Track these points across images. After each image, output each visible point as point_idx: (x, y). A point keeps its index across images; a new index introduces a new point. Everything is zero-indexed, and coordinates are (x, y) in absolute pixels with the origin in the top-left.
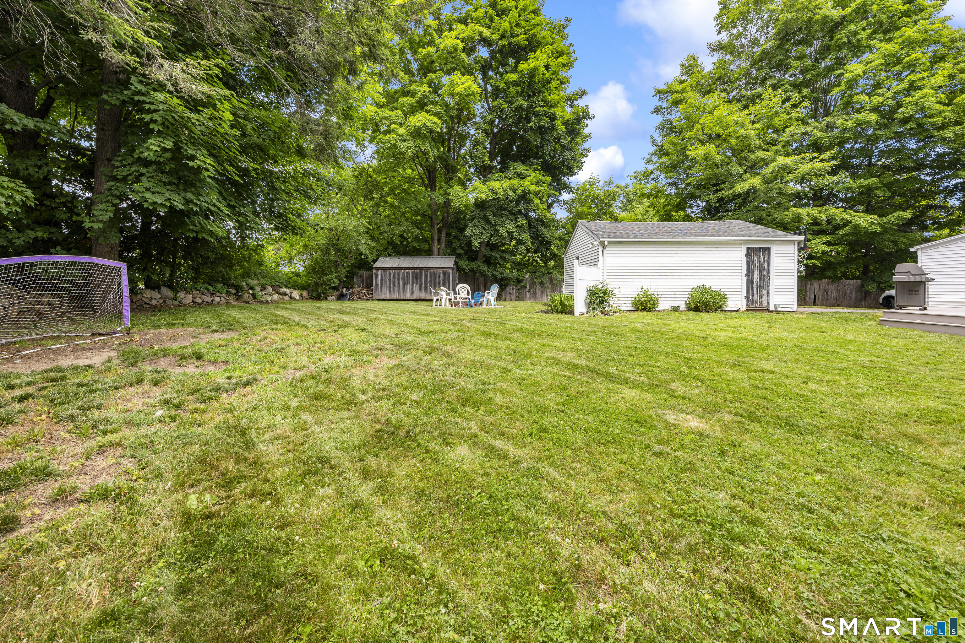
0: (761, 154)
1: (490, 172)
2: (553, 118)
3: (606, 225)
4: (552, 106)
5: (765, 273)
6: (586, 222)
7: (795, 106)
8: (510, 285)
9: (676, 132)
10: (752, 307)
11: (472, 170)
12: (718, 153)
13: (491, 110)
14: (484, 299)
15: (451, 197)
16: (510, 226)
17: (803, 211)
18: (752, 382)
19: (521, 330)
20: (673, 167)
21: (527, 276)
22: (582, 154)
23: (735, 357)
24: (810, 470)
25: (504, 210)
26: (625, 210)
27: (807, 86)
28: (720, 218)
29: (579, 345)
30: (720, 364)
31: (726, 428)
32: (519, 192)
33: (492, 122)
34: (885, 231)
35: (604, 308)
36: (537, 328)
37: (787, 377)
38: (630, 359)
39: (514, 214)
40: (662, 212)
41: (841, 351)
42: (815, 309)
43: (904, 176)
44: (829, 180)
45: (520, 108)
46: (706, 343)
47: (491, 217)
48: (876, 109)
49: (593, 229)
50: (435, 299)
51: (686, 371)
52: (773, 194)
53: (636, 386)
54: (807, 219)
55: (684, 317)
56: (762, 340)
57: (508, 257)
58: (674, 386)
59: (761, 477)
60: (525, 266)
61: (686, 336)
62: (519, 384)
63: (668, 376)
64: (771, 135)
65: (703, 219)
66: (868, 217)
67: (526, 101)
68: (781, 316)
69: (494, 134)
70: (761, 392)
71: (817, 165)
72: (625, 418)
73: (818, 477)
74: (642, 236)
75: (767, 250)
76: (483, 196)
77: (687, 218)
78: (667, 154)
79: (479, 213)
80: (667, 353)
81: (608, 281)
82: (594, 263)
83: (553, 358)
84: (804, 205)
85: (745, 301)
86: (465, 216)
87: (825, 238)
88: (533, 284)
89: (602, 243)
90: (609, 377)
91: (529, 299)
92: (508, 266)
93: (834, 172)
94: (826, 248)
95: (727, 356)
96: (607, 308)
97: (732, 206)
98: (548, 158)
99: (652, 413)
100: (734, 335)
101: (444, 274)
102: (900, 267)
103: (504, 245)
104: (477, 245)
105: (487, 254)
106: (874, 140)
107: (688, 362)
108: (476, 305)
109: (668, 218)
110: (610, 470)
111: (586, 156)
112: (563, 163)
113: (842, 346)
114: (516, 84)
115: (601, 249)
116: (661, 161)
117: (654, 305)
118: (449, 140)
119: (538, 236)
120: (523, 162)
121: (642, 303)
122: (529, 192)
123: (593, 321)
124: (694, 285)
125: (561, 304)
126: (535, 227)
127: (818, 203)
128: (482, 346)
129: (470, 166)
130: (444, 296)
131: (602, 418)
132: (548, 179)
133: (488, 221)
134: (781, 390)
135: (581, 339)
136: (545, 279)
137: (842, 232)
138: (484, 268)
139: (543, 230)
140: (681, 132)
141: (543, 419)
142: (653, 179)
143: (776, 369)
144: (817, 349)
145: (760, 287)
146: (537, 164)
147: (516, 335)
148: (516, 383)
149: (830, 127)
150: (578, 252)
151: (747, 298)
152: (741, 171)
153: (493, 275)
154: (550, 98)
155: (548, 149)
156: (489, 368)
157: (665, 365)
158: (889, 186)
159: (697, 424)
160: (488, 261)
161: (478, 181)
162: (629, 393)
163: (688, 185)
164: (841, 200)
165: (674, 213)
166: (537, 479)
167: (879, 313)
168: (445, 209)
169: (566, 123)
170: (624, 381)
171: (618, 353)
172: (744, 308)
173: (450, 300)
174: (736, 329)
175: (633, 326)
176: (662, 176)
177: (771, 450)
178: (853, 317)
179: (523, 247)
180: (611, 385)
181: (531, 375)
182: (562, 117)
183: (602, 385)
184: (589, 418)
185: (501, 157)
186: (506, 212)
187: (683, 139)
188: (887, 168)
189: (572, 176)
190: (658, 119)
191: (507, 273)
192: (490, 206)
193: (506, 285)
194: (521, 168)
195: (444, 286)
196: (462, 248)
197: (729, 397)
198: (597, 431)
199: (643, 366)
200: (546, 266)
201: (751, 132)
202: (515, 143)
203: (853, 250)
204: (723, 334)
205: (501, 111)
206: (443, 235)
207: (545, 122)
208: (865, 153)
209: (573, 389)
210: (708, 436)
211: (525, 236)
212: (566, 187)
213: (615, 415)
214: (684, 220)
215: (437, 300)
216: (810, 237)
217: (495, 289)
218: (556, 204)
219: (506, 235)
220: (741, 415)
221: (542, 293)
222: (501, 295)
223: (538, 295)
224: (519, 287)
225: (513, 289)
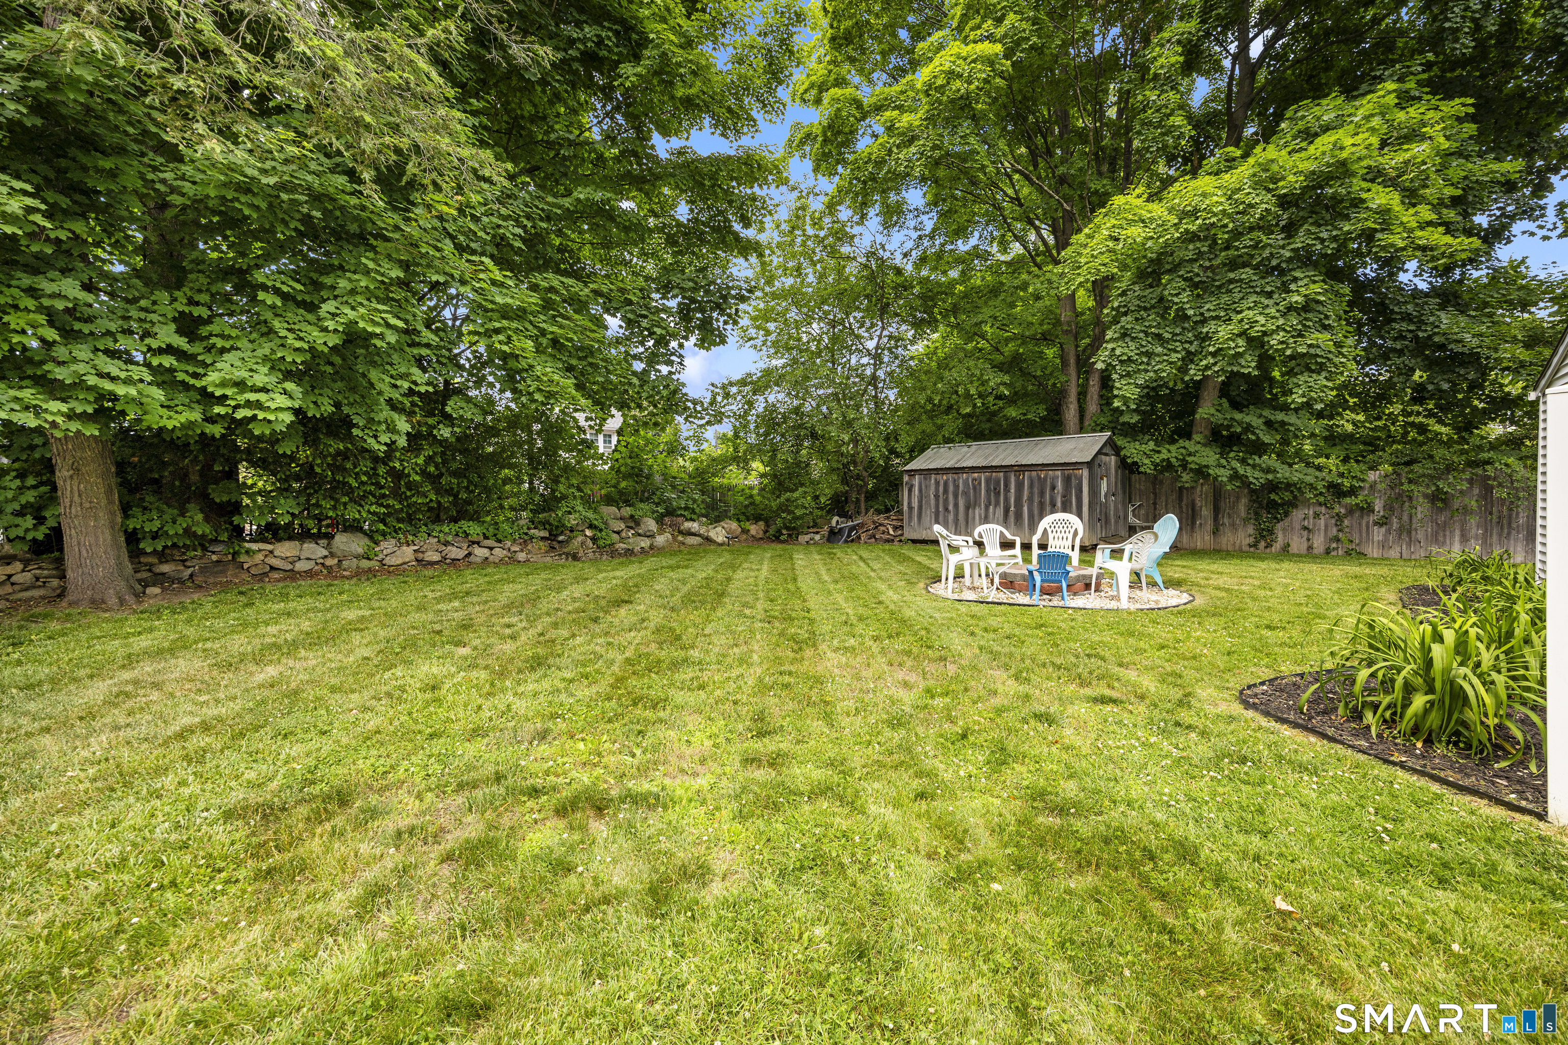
8: (1307, 503)
21: (1376, 476)
88: (1400, 501)
91: (1385, 548)
101: (1067, 480)
136: (1457, 483)
153: (1235, 476)
191: (1295, 470)
195: (1065, 510)
206: (1094, 382)
221: (1443, 527)
222: (1271, 532)
223: (1420, 535)
224: (1338, 509)
225: (1317, 515)
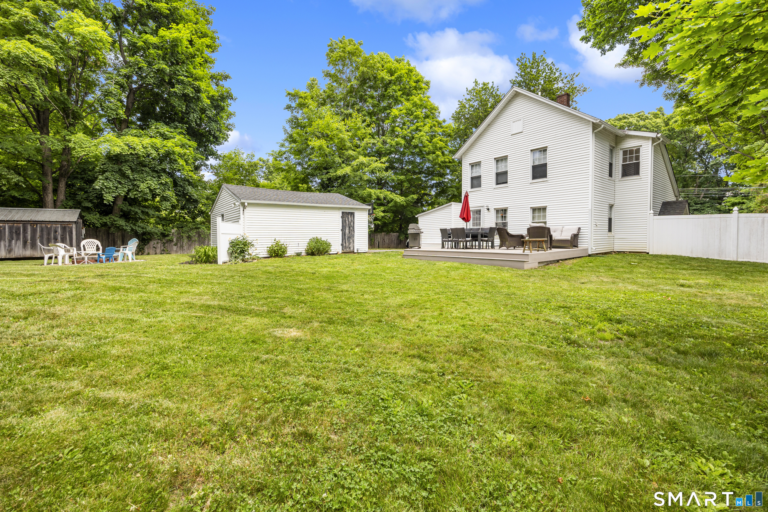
0: (351, 152)
1: (128, 127)
2: (198, 90)
3: (248, 189)
4: (196, 79)
5: (352, 228)
6: (229, 186)
7: (368, 126)
8: (155, 239)
9: (301, 127)
10: (345, 251)
11: (104, 120)
12: (328, 147)
13: (127, 64)
14: (120, 254)
15: (71, 145)
16: (153, 183)
17: (372, 191)
18: (335, 299)
19: (160, 281)
20: (299, 152)
21: (173, 231)
22: (227, 127)
23: (329, 284)
24: (353, 347)
25: (145, 166)
26: (267, 179)
27: (375, 116)
28: (329, 191)
29: (216, 289)
30: (319, 290)
31: (314, 331)
32: (162, 151)
33: (128, 77)
34: (408, 205)
35: (244, 256)
36: (177, 278)
37: (354, 293)
38: (258, 295)
39: (157, 172)
40: (292, 184)
41: (383, 274)
42: (378, 250)
43: (415, 177)
44: (385, 174)
45: (160, 71)
46: (314, 277)
47: (129, 172)
48: (404, 138)
49: (235, 192)
50: (46, 256)
51: (296, 297)
52: (357, 179)
53: (258, 314)
54: (374, 197)
55: (304, 260)
56: (346, 272)
57: (151, 212)
58: (285, 310)
59: (328, 358)
60: (172, 221)
61: (302, 273)
62: (145, 332)
63: (283, 303)
64: (356, 141)
65: (320, 191)
66: (401, 198)
67: (170, 66)
68: (360, 255)
69: (131, 89)
70: (338, 305)
71: (378, 165)
72: (244, 341)
73: (357, 350)
74: (275, 200)
75: (352, 214)
76: (117, 150)
77: (309, 190)
78: (295, 141)
79: (110, 166)
80: (286, 287)
81: (247, 235)
82: (236, 220)
83: (187, 303)
84: (373, 188)
85: (341, 247)
86: (94, 168)
87: (382, 208)
88: (180, 238)
89: (243, 204)
90: (237, 311)
91: (176, 252)
92: (152, 220)
93: (386, 170)
94: (382, 214)
95: (324, 284)
96: (247, 257)
97: (335, 184)
98: (194, 124)
99: (266, 332)
100: (332, 270)
101: (64, 229)
102: (411, 226)
103: (146, 200)
104: (111, 199)
105: (125, 209)
106: (403, 154)
107: (299, 292)
108: (108, 260)
109: (296, 188)
110: (222, 385)
111: (230, 130)
112: (209, 131)
113: (384, 271)
114: (156, 47)
115: (242, 209)
116: (291, 146)
117: (283, 252)
118: (69, 81)
119: (184, 195)
120: (167, 124)
121: (275, 251)
122: (174, 153)
123: (233, 267)
124: (311, 237)
125: (205, 255)
126: (181, 186)
127: (380, 187)
128: (106, 302)
129: (101, 116)
130: (62, 252)
131: (224, 345)
132: (194, 144)
133: (124, 175)
134: (349, 301)
135: (219, 284)
136: (193, 233)
137: (390, 205)
138: (122, 222)
139: (190, 189)
140: (304, 127)
141: (165, 358)
142: (286, 158)
143: (350, 289)
144: (372, 274)
145: (349, 238)
146: (182, 128)
147: (151, 287)
148: (142, 331)
149: (384, 143)
150: (223, 211)
151: (342, 245)
152: (340, 161)
153: (132, 230)
154: (194, 71)
155: (194, 116)
156: (109, 322)
157: (283, 296)
158: (409, 181)
159: (295, 334)
160: (126, 216)
161: (112, 133)
162: (251, 321)
163: (310, 165)
164: (391, 187)
165: (300, 185)
166: (147, 414)
167: (402, 251)
168: (64, 157)
169: (212, 98)
170: (248, 313)
171: (248, 291)
172: (340, 251)
173: (70, 257)
174: (334, 266)
175: (265, 269)
176: (292, 157)
177: (335, 340)
178: (393, 254)
179: (168, 204)
180: (237, 318)
181: (160, 322)
182: (206, 91)
183: (229, 319)
184: (212, 348)
185: (142, 114)
186: (147, 169)
187: (306, 133)
188: (408, 171)
189: (218, 144)
190: (288, 115)
191: (150, 228)
192: (126, 161)
193: (148, 240)
194: (165, 129)
195: (63, 241)
196: (91, 201)
197: (319, 311)
198: (218, 356)
199: (266, 299)
200: (194, 222)
201: (346, 136)
202: (158, 104)
203: (395, 216)
204: (326, 269)
205: (140, 68)
206: (62, 186)
207: (189, 91)
208: (400, 161)
209: (201, 326)
210: (301, 340)
211: (170, 193)
212: (213, 154)
213: (236, 340)
214: (307, 190)
215: (50, 258)
216: (376, 207)
217: (133, 244)
218: (203, 167)
219: (147, 191)
220: (325, 322)
221: (190, 246)
222: (143, 249)
223: (185, 248)
224: (164, 241)
225: (158, 243)
